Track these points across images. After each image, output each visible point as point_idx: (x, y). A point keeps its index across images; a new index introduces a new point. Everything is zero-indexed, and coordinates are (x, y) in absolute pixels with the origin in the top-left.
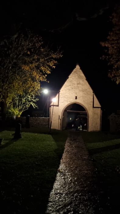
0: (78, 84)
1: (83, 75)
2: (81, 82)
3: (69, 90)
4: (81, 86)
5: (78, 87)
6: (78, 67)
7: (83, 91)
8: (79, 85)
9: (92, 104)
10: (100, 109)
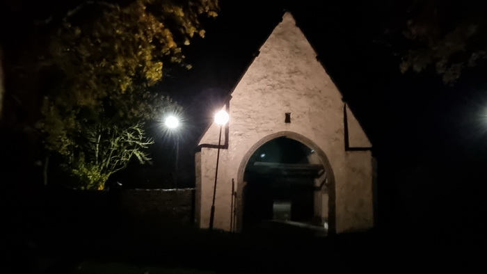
0: (291, 73)
1: (305, 43)
2: (302, 65)
3: (263, 92)
4: (301, 78)
5: (293, 82)
6: (288, 19)
7: (309, 95)
8: (295, 77)
9: (342, 138)
10: (369, 153)
